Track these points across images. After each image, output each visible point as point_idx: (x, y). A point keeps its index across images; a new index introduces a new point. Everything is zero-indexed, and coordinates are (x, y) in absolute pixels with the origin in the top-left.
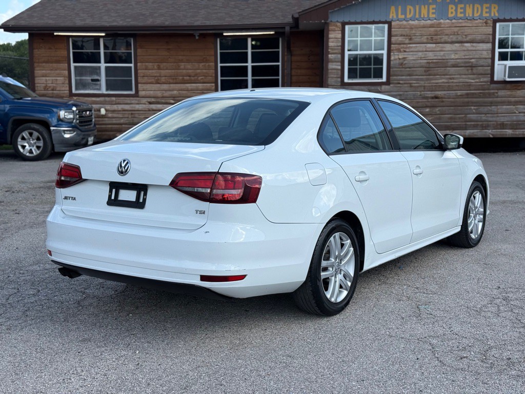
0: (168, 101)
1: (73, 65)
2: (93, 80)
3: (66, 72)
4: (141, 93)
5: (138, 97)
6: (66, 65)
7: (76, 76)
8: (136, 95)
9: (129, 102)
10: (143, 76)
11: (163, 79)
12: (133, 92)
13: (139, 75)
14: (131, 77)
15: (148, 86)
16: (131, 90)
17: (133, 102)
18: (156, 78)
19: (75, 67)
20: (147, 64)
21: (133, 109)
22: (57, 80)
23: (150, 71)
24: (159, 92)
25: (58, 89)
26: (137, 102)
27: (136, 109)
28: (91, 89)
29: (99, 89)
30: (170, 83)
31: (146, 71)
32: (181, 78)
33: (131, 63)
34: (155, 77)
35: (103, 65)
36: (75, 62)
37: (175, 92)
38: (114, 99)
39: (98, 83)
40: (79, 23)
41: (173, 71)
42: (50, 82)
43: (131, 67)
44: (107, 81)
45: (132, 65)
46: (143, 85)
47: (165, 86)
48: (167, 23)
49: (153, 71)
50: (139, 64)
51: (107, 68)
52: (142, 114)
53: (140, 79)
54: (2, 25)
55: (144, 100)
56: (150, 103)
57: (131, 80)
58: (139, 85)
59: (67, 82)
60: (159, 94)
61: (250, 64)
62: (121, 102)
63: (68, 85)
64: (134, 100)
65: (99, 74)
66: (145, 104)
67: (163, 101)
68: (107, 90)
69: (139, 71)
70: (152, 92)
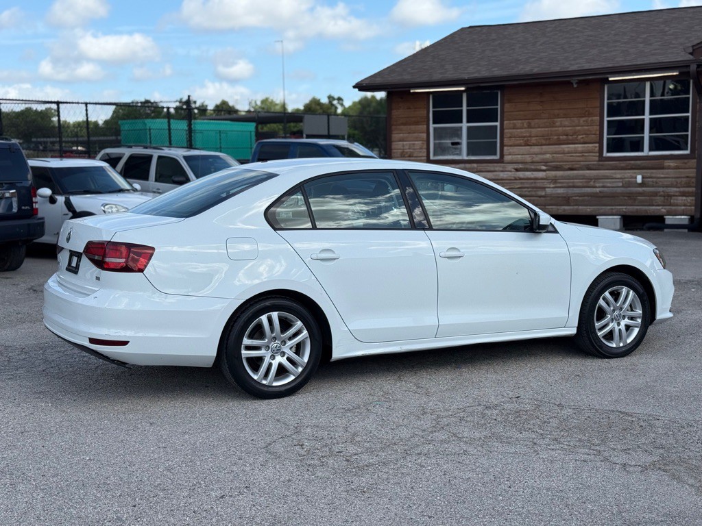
0: (538, 167)
1: (432, 126)
2: (453, 144)
3: (424, 135)
4: (507, 158)
5: (503, 162)
6: (425, 126)
7: (435, 139)
8: (501, 160)
9: (492, 169)
10: (510, 137)
11: (534, 140)
12: (497, 157)
13: (505, 136)
14: (496, 138)
15: (515, 149)
16: (495, 154)
17: (497, 169)
18: (526, 139)
19: (435, 129)
20: (515, 121)
21: (497, 177)
22: (414, 144)
23: (519, 130)
24: (528, 156)
25: (415, 155)
26: (501, 169)
27: (500, 178)
28: (450, 155)
29: (460, 154)
30: (542, 145)
31: (514, 130)
32: (556, 137)
33: (497, 121)
34: (524, 137)
35: (465, 125)
36: (434, 122)
37: (548, 156)
38: (475, 165)
39: (459, 146)
40: (437, 77)
41: (546, 129)
42: (407, 147)
43: (496, 126)
44: (469, 144)
45: (498, 124)
46: (509, 148)
47: (536, 149)
48: (536, 70)
49: (523, 130)
50: (505, 122)
51: (469, 129)
52: (507, 183)
53: (506, 141)
54: (357, 84)
55: (510, 167)
56: (517, 170)
57: (496, 142)
58: (505, 148)
59: (425, 146)
60: (528, 158)
61: (647, 117)
62: (483, 170)
63: (425, 150)
64: (498, 167)
65: (460, 136)
66: (511, 171)
67: (533, 167)
68: (468, 154)
69: (506, 131)
70: (519, 156)
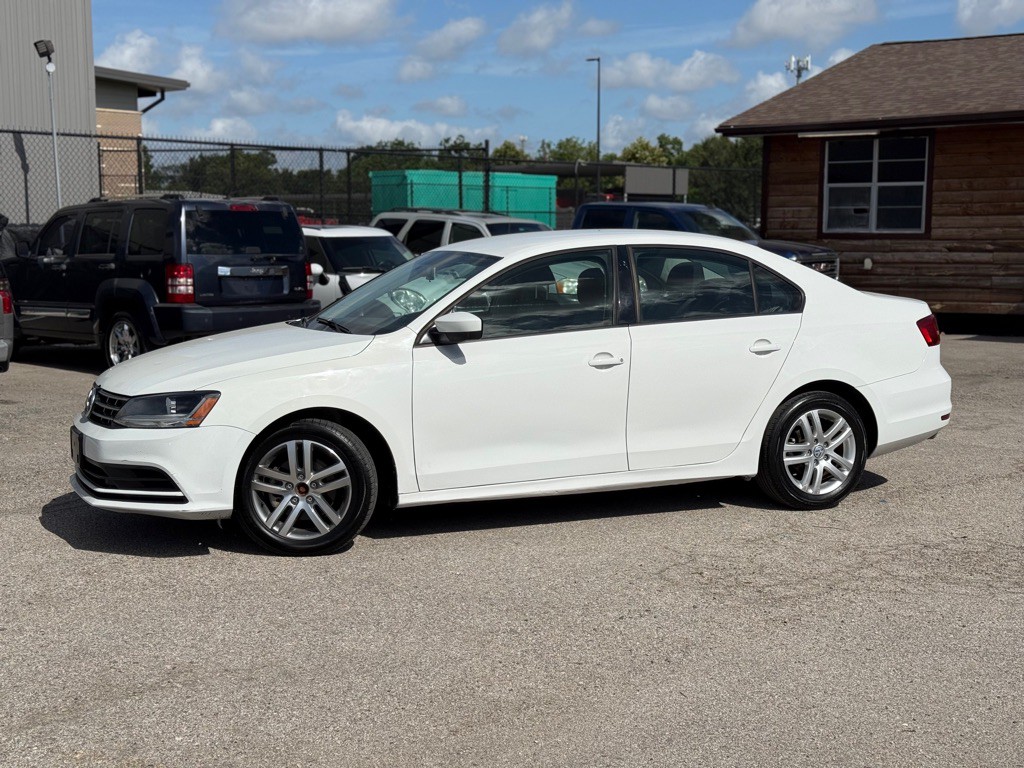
0: (982, 246)
1: (827, 186)
2: (856, 211)
3: (816, 199)
4: (935, 232)
5: (929, 238)
6: (817, 186)
7: (830, 205)
8: (927, 235)
9: (913, 248)
10: (942, 203)
11: (976, 207)
12: (922, 230)
13: (934, 201)
14: (921, 204)
15: (949, 220)
16: (919, 227)
17: (920, 247)
18: (964, 206)
19: (831, 190)
20: (949, 180)
21: (920, 260)
22: (800, 211)
23: (954, 193)
24: (966, 230)
25: (800, 226)
26: (926, 248)
27: (925, 260)
28: (852, 226)
29: (866, 225)
30: (989, 215)
31: (947, 193)
32: (1009, 204)
33: (923, 180)
34: (963, 203)
35: (875, 185)
36: (830, 181)
37: (997, 230)
38: (888, 242)
39: (865, 215)
40: (837, 116)
41: (996, 192)
42: (789, 215)
43: (922, 187)
44: (879, 212)
45: (924, 184)
46: (939, 218)
47: (979, 220)
48: (983, 109)
49: (960, 193)
50: (935, 182)
51: (881, 189)
52: (934, 268)
53: (935, 208)
54: (721, 126)
55: (940, 245)
56: (950, 250)
57: (921, 210)
58: (934, 218)
59: (816, 214)
60: (967, 233)
62: (901, 248)
63: (816, 220)
64: (921, 245)
65: (868, 201)
66: (941, 251)
67: (974, 246)
68: (878, 227)
69: (935, 194)
70: (954, 230)
